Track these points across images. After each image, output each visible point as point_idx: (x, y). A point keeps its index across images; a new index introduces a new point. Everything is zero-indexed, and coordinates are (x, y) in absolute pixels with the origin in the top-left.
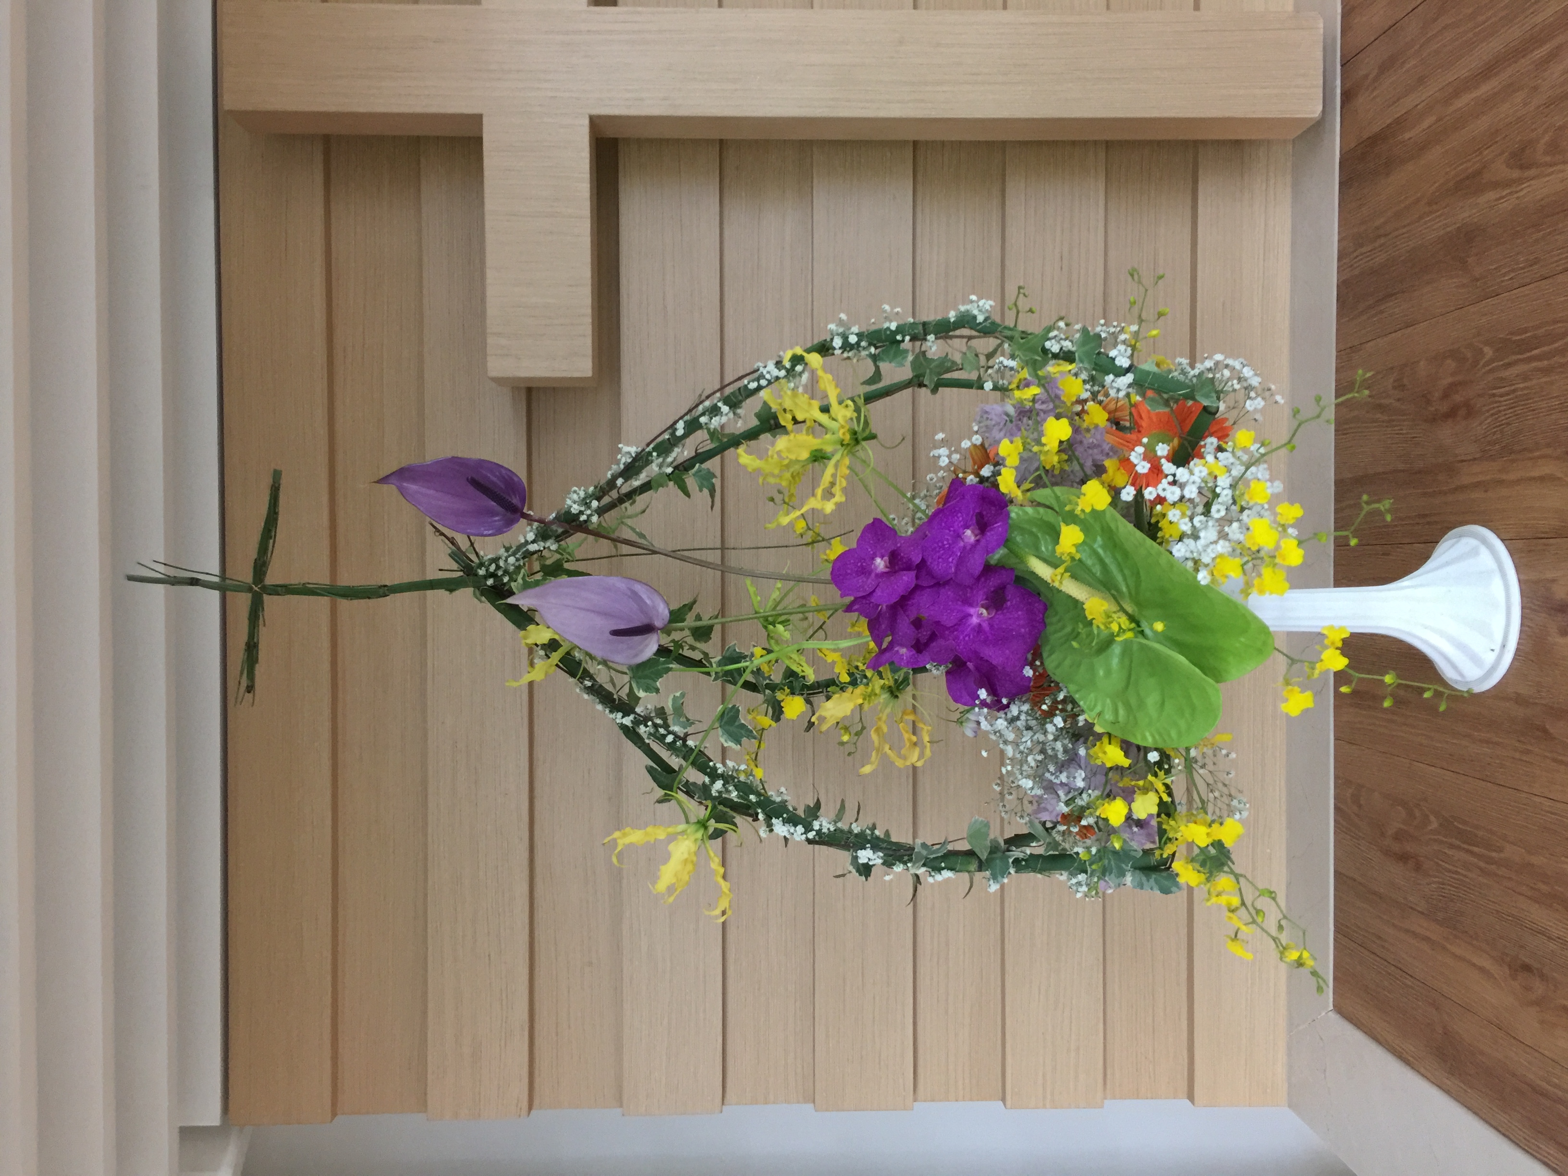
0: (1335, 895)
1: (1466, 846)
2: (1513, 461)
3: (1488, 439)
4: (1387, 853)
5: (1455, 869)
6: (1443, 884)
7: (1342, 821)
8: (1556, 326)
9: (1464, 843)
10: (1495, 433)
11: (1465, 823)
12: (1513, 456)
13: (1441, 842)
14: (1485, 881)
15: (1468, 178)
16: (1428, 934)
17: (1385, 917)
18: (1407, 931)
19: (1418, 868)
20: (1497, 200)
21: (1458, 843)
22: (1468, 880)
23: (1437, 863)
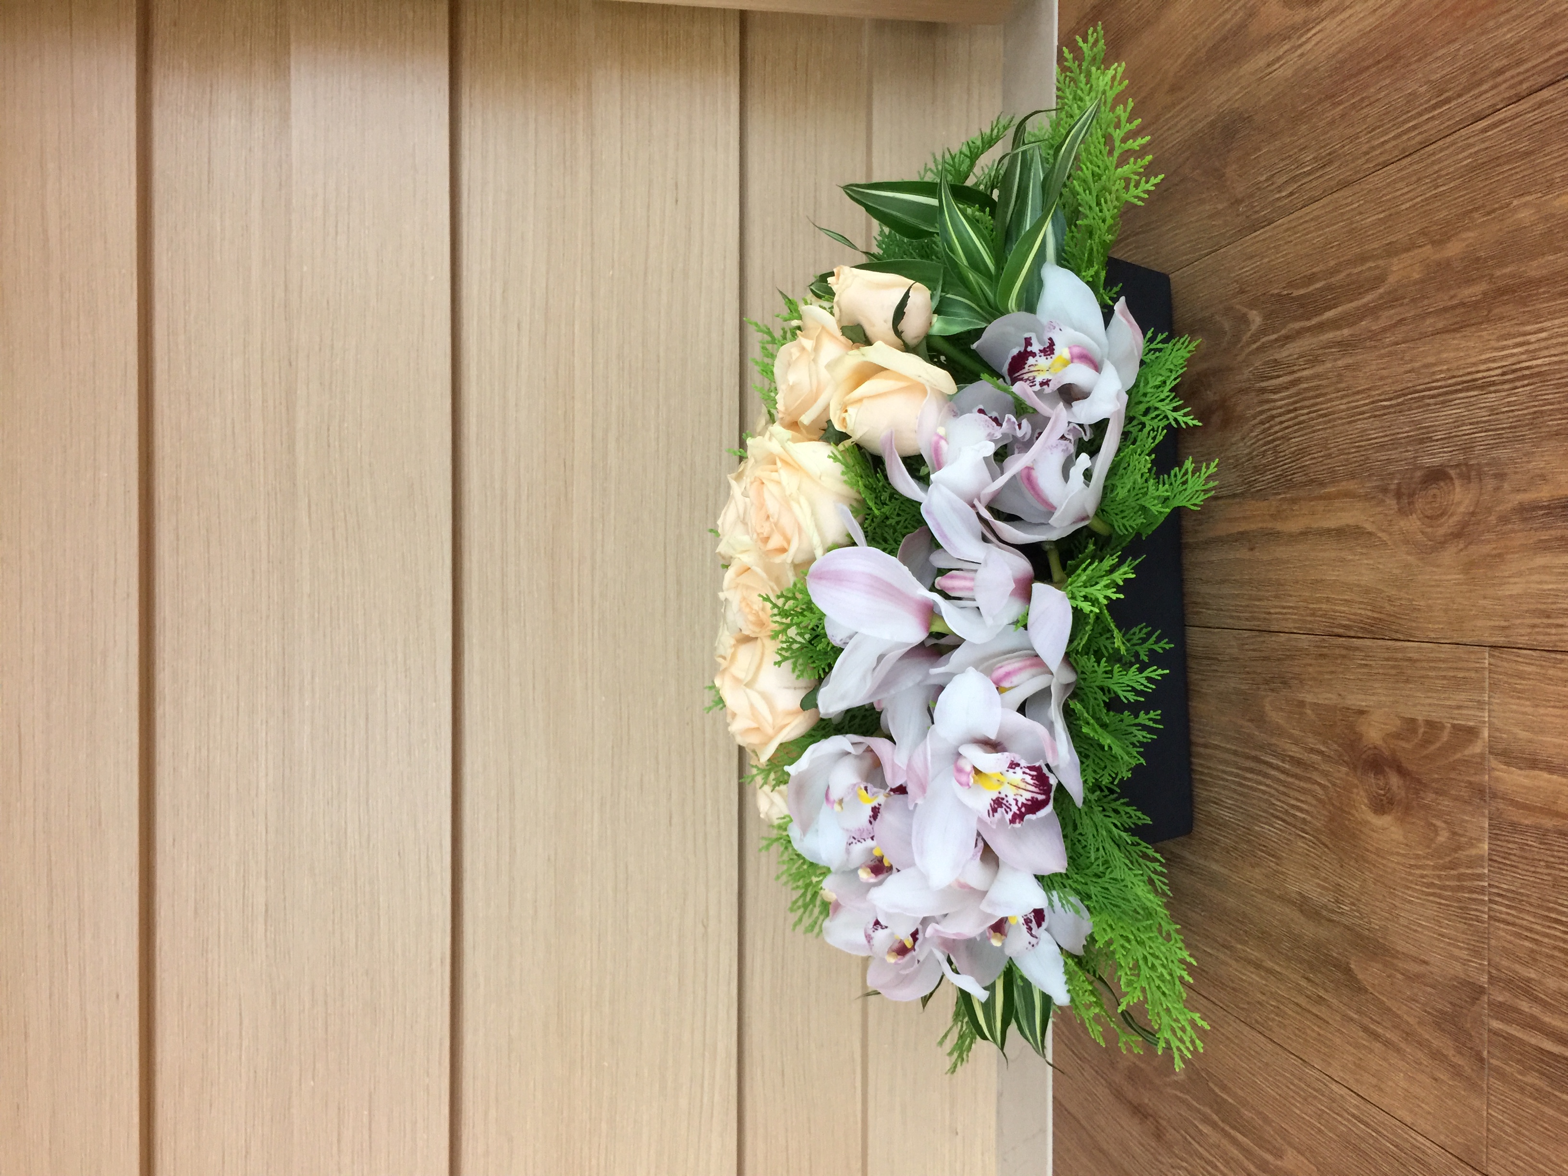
1: (1227, 1128)
2: (1294, 501)
3: (1255, 461)
4: (1119, 1094)
8: (1364, 268)
11: (1224, 1088)
13: (1190, 1107)
15: (1224, 39)
19: (1159, 1135)
20: (1269, 65)
21: (1215, 1117)
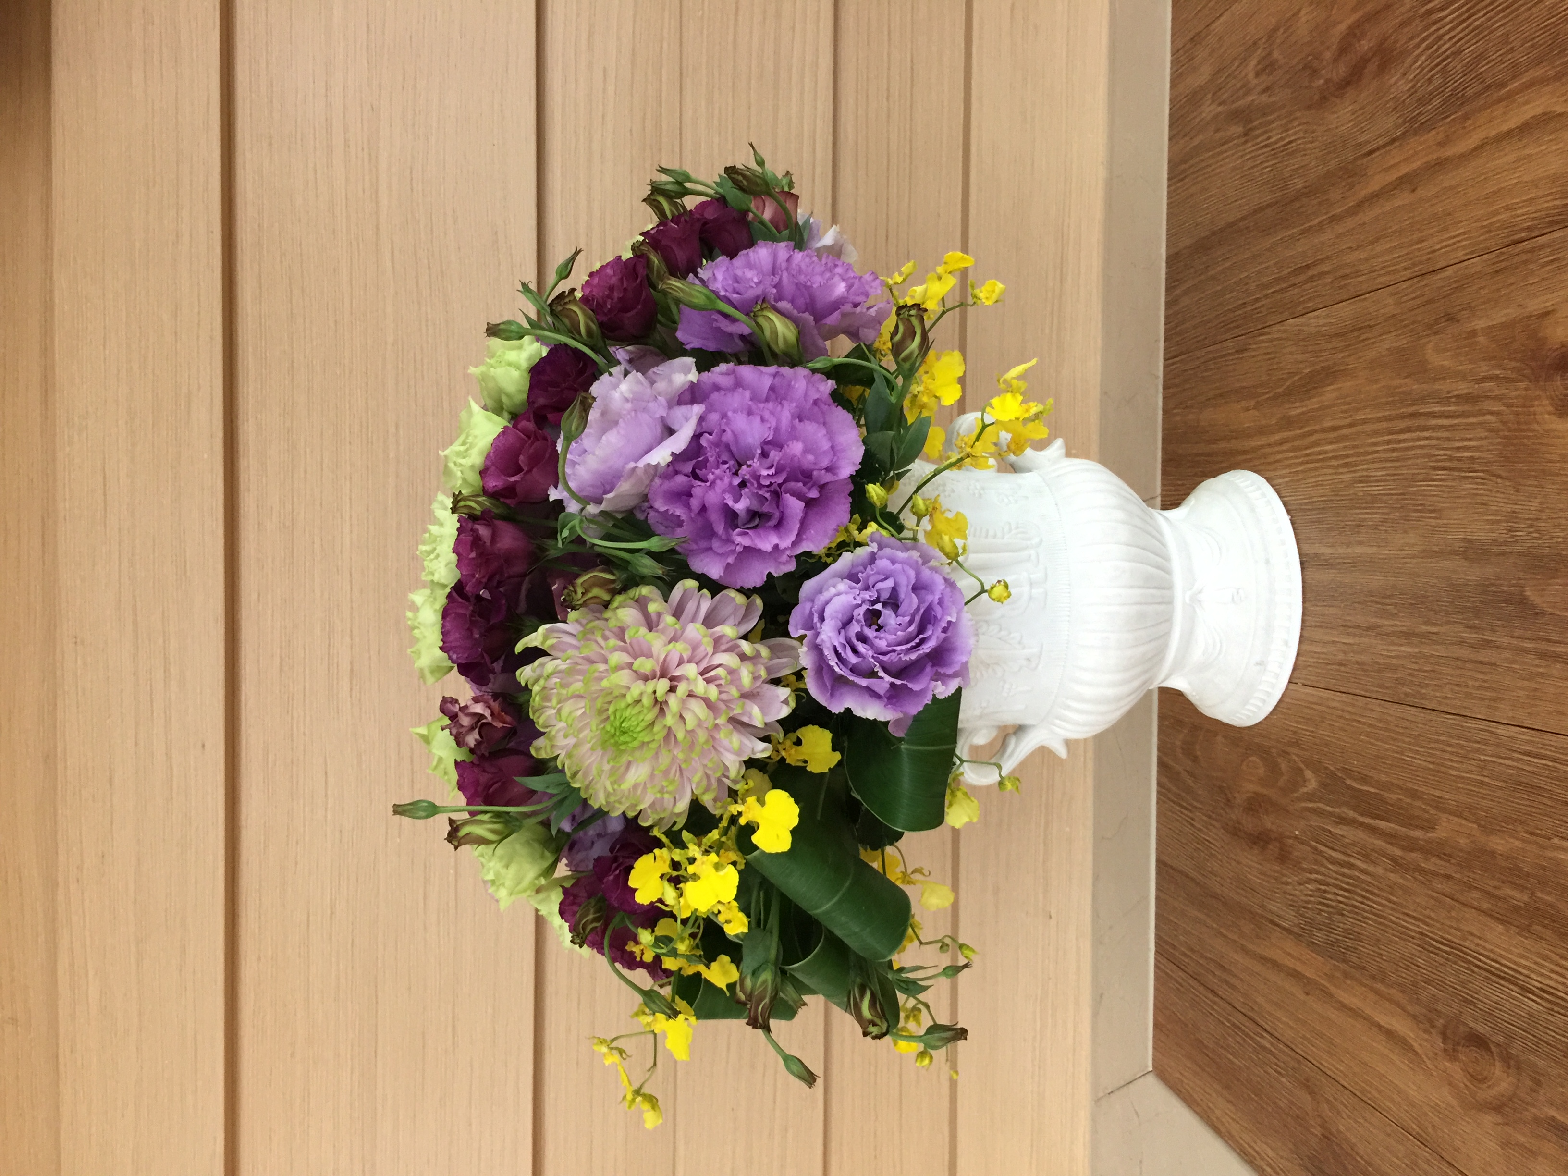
0: (1157, 898)
5: (1346, 859)
6: (1328, 885)
7: (1169, 785)
9: (1362, 815)
10: (1430, 80)
12: (1467, 108)
14: (1401, 881)
16: (1299, 967)
17: (1230, 935)
18: (1264, 960)
22: (1369, 879)
23: (1316, 849)
